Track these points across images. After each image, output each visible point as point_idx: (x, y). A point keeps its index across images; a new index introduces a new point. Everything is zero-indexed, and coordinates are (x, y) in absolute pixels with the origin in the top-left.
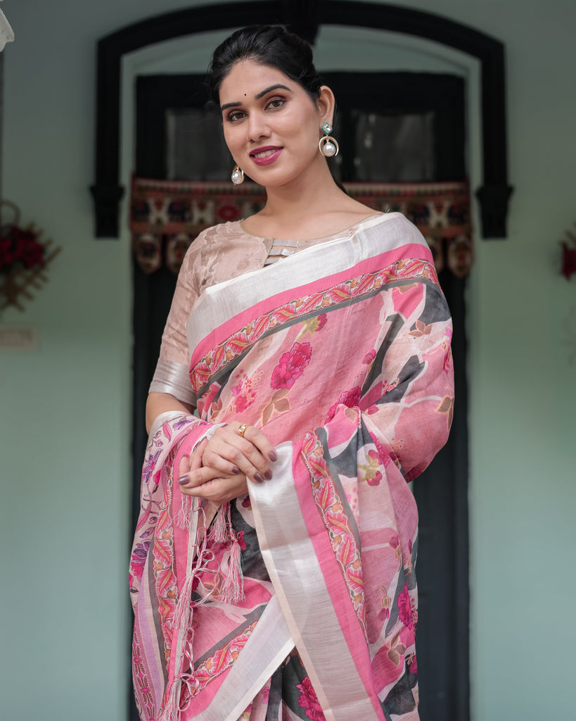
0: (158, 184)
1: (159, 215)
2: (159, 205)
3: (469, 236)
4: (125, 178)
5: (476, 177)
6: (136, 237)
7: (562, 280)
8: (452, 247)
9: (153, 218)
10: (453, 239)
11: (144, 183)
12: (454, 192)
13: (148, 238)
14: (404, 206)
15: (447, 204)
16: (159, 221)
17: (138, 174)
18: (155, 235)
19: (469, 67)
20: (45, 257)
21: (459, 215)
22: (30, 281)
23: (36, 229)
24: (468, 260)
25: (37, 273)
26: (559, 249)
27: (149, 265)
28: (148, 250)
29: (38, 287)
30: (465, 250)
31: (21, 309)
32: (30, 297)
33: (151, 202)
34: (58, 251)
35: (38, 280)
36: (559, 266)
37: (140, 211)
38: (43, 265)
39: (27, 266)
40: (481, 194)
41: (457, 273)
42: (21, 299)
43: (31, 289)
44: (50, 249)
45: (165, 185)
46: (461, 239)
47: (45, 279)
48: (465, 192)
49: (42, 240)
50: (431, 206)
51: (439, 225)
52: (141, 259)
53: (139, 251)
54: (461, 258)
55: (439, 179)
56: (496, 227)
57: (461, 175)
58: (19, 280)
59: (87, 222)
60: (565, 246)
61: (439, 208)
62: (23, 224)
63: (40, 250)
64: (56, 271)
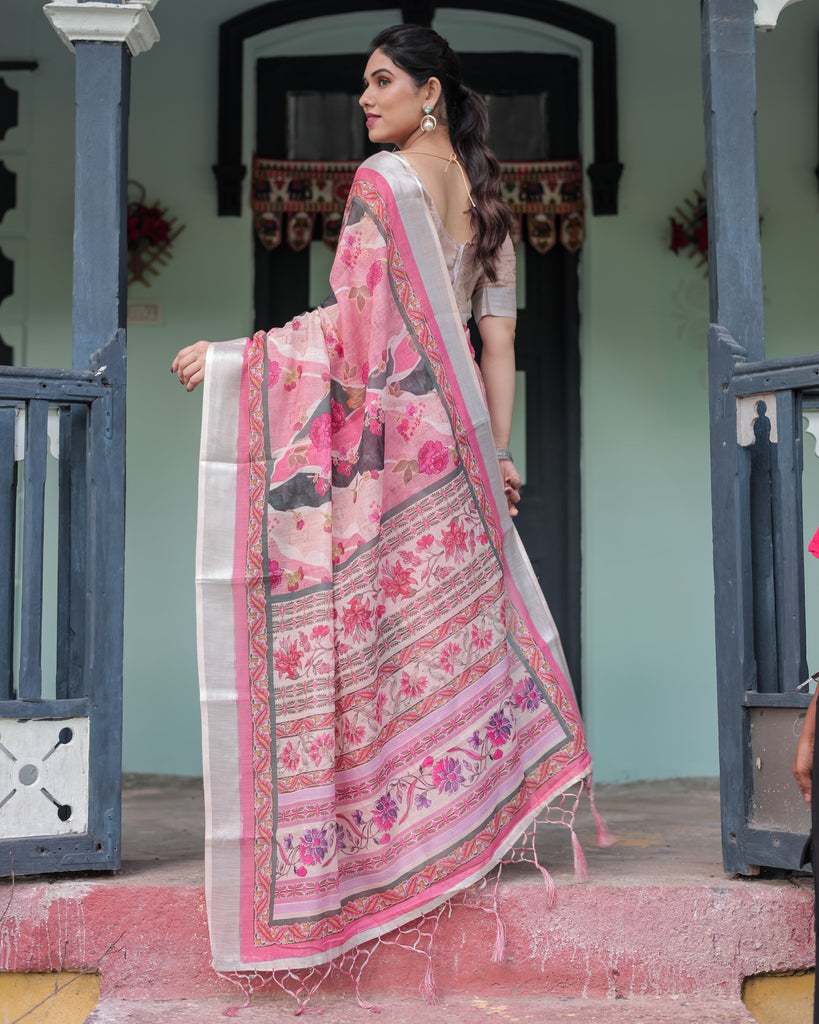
0: (279, 164)
1: (280, 194)
2: (280, 185)
3: (581, 213)
4: (247, 158)
5: (588, 156)
6: (257, 214)
7: (671, 253)
8: (566, 223)
9: (273, 197)
10: (566, 216)
11: (265, 162)
12: (567, 169)
13: (269, 216)
14: (518, 184)
15: (560, 182)
16: (280, 199)
17: (259, 154)
18: (276, 213)
19: (583, 49)
20: (170, 234)
21: (571, 192)
22: (155, 257)
23: (161, 208)
24: (580, 236)
25: (162, 250)
26: (668, 224)
27: (270, 242)
28: (270, 228)
29: (163, 263)
30: (578, 225)
31: (147, 284)
32: (155, 273)
33: (272, 181)
34: (182, 228)
35: (163, 257)
36: (669, 242)
37: (261, 190)
38: (168, 242)
39: (153, 243)
40: (591, 171)
41: (569, 248)
42: (147, 275)
43: (156, 265)
44: (175, 227)
45: (285, 164)
46: (574, 215)
47: (170, 256)
48: (577, 170)
49: (167, 218)
50: (544, 183)
51: (552, 201)
52: (262, 236)
53: (260, 228)
54: (574, 235)
55: (552, 158)
56: (607, 204)
57: (574, 154)
58: (145, 257)
59: (210, 200)
60: (673, 221)
61: (552, 187)
62: (149, 203)
63: (166, 227)
64: (181, 247)
